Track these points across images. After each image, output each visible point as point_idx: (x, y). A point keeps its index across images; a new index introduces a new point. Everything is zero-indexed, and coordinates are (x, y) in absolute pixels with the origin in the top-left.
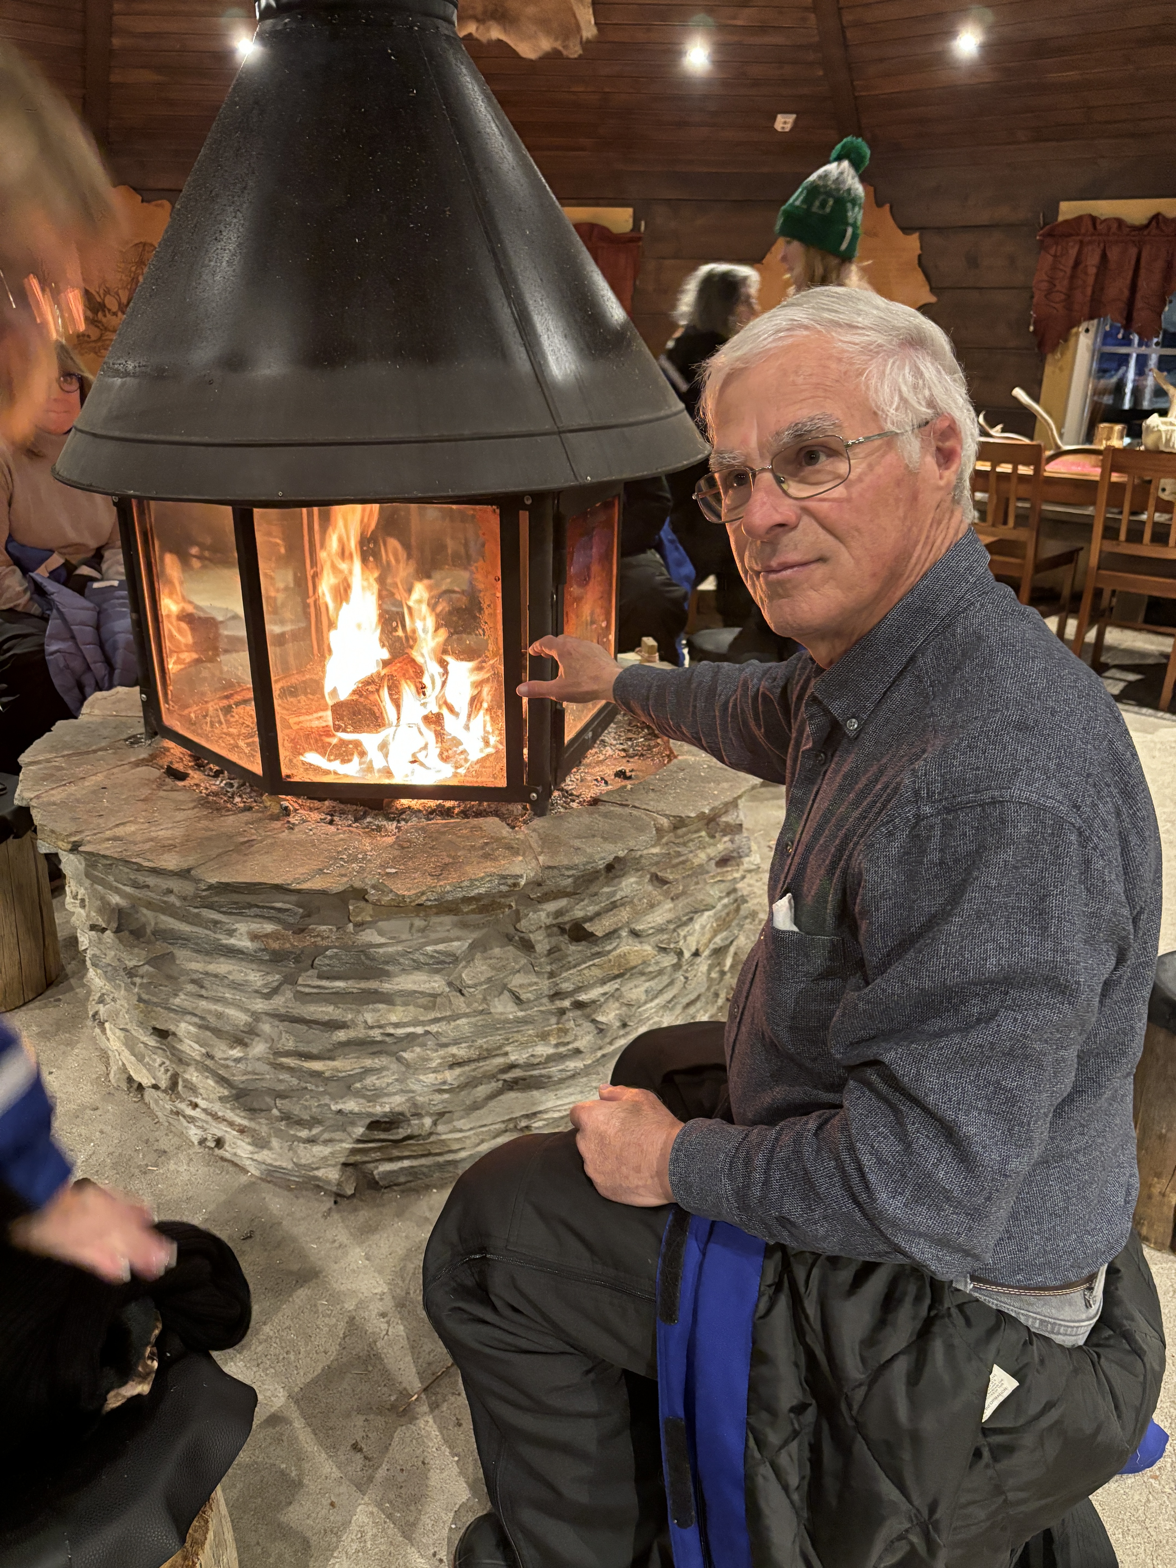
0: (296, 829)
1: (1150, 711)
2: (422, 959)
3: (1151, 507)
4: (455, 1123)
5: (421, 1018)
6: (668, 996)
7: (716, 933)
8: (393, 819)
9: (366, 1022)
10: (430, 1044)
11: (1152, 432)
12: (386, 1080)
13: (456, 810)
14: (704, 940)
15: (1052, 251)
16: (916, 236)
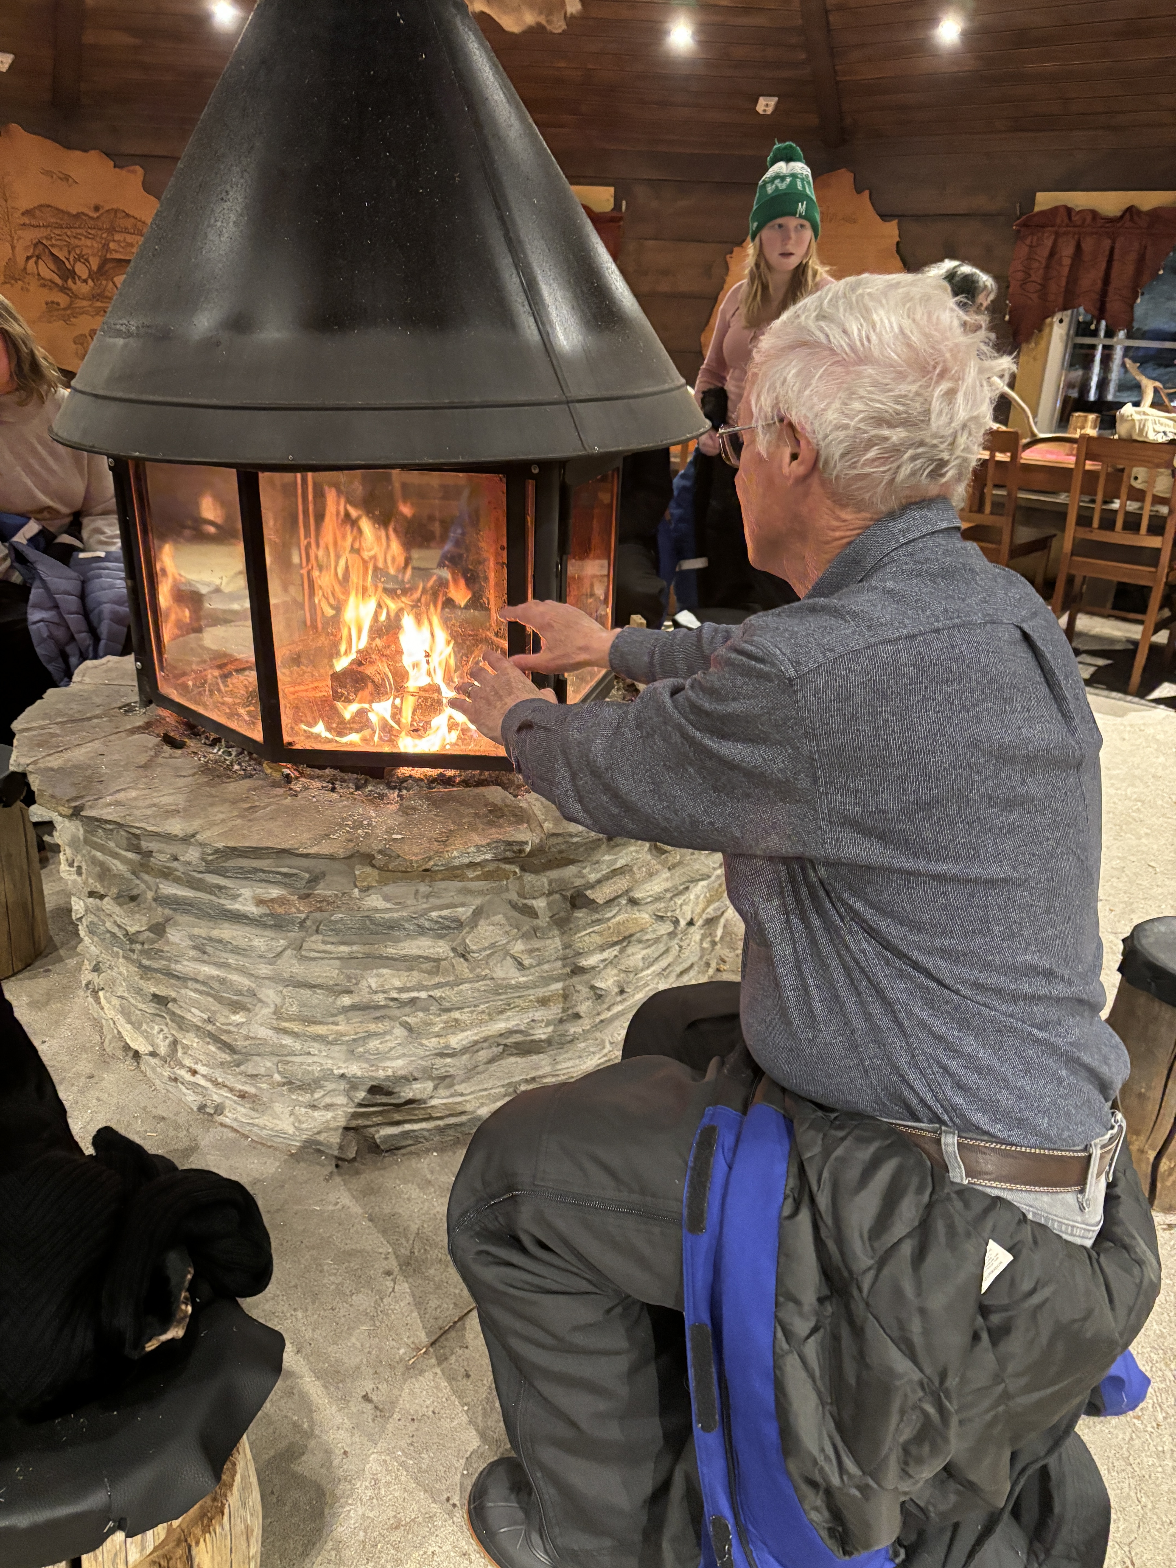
0: (300, 796)
1: (1120, 695)
2: (427, 924)
3: (1124, 496)
4: (457, 1087)
5: (425, 983)
6: (663, 963)
7: (709, 902)
8: (394, 788)
9: (370, 987)
10: (434, 1008)
11: (1127, 420)
12: (390, 1045)
13: (458, 780)
14: (698, 910)
15: (1028, 241)
16: (895, 222)
